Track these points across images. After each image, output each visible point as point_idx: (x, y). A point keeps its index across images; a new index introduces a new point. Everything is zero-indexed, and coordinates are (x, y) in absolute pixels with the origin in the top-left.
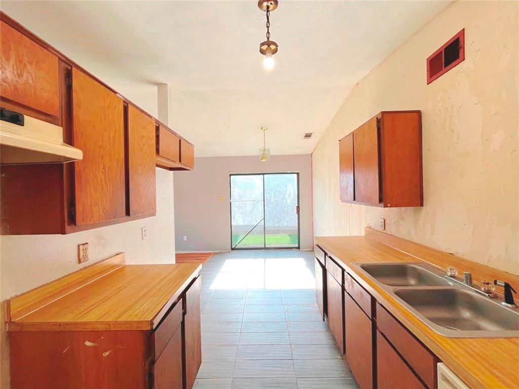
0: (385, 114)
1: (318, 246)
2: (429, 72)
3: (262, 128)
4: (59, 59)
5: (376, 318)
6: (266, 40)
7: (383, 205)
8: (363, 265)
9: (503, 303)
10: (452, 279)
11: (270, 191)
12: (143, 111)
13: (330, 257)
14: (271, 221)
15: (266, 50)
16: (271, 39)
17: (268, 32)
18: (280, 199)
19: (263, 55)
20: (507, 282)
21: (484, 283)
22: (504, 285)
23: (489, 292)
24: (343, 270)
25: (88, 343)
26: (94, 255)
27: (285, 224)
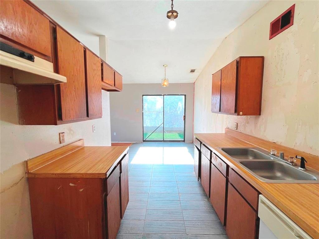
0: (242, 58)
1: (196, 138)
2: (271, 32)
3: (164, 66)
4: (50, 21)
5: (228, 176)
6: (171, 10)
7: (237, 114)
8: (223, 148)
9: (299, 168)
10: (273, 156)
11: (168, 106)
12: (94, 54)
13: (204, 145)
14: (168, 125)
15: (170, 16)
16: (173, 9)
17: (172, 4)
18: (174, 111)
19: (168, 19)
20: (303, 157)
21: (290, 158)
22: (301, 158)
23: (292, 162)
24: (211, 152)
25: (71, 184)
26: (68, 140)
27: (176, 127)
